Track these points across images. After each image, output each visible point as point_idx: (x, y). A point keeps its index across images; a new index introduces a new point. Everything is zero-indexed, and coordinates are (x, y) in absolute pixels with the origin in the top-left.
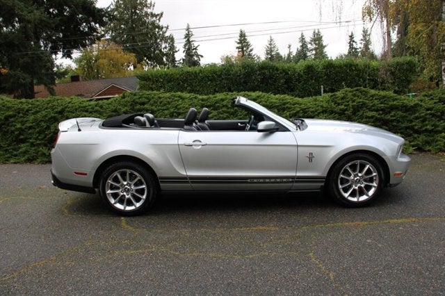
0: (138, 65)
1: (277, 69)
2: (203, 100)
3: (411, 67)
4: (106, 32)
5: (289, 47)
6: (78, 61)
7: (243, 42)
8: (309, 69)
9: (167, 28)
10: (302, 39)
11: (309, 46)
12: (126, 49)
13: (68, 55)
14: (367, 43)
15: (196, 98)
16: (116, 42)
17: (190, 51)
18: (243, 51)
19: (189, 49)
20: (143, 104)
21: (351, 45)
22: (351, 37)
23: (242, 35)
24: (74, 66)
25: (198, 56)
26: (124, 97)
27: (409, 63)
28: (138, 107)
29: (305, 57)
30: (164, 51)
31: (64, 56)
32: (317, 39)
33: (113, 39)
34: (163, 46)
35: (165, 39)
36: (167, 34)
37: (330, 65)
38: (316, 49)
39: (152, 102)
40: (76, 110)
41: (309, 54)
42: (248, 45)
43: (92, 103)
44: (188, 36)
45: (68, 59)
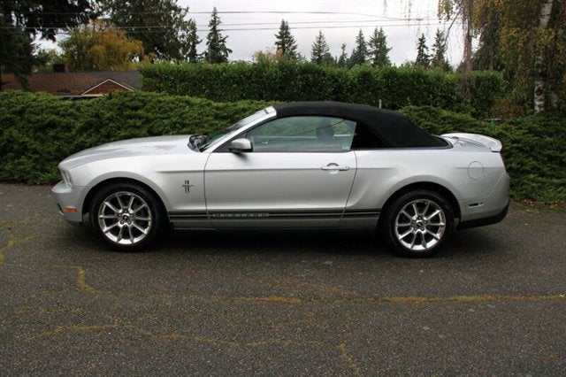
0: (146, 57)
1: (324, 74)
2: (217, 108)
3: (493, 85)
4: (105, 9)
5: (344, 47)
6: (65, 45)
7: (285, 36)
8: (366, 76)
9: (187, 10)
10: (361, 39)
11: (368, 48)
12: (130, 35)
13: (50, 36)
14: (441, 50)
15: (209, 105)
16: (118, 24)
17: (216, 43)
18: (284, 48)
19: (214, 40)
20: (136, 108)
21: (421, 51)
22: (422, 40)
23: (284, 28)
24: (60, 51)
25: (226, 50)
26: (110, 97)
27: (493, 79)
28: (127, 112)
29: (362, 60)
30: (181, 40)
31: (43, 36)
32: (380, 40)
33: (114, 20)
34: (180, 33)
35: (183, 25)
36: (186, 19)
37: (392, 74)
38: (376, 52)
39: (148, 106)
40: (42, 110)
41: (367, 58)
42: (290, 41)
43: (67, 102)
44: (214, 23)
45: (51, 41)
